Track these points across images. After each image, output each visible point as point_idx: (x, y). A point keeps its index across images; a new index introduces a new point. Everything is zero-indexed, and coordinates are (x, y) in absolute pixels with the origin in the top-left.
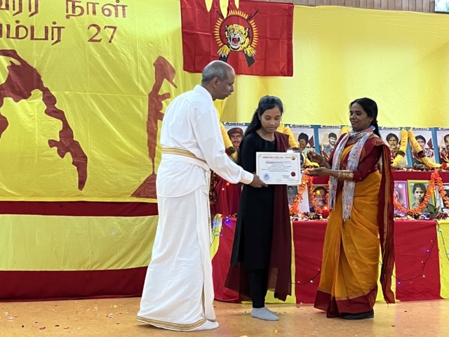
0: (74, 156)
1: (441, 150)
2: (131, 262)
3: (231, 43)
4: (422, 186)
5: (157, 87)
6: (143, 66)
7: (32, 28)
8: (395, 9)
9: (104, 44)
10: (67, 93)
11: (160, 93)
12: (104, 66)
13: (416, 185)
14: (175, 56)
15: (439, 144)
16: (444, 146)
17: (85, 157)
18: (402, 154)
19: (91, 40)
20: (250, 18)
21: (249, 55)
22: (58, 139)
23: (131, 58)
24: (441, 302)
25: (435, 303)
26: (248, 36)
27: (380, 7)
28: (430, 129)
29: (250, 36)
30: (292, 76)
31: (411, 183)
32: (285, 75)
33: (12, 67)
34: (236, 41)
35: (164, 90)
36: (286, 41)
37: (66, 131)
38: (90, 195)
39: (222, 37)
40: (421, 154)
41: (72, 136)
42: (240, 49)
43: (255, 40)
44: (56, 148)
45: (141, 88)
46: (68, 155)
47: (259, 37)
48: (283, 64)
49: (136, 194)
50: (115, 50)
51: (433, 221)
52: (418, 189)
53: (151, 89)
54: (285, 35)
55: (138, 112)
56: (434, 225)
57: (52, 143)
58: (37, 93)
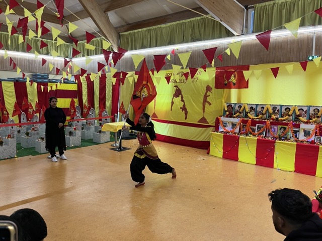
4: (284, 128)
5: (206, 94)
6: (203, 88)
7: (181, 80)
9: (195, 83)
10: (185, 96)
12: (194, 89)
23: (200, 86)
26: (234, 77)
33: (176, 90)
35: (208, 94)
38: (187, 121)
41: (185, 106)
42: (231, 81)
43: (236, 78)
46: (184, 111)
48: (245, 85)
49: (199, 122)
53: (204, 94)
55: (201, 100)
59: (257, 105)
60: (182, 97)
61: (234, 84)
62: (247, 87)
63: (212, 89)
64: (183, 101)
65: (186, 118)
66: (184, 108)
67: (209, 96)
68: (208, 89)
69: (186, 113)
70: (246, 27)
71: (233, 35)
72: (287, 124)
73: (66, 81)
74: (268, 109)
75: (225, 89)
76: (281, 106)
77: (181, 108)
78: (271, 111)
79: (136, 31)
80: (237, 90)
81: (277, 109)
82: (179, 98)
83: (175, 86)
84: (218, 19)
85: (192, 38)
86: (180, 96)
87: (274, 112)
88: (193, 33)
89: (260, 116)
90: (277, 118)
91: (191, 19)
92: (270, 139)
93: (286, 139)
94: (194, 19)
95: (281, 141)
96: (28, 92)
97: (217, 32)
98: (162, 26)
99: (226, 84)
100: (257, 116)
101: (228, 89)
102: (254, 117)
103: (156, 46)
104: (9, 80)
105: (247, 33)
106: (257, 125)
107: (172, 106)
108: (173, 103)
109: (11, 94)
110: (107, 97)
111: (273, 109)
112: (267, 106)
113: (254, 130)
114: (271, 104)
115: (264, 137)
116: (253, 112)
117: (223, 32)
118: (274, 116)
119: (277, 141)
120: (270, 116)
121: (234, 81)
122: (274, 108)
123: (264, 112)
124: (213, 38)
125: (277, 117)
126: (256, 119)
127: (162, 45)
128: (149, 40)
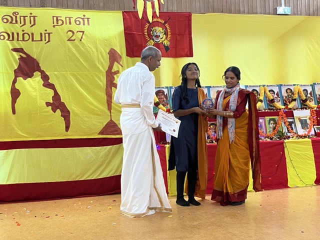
0: (62, 111)
1: (284, 98)
2: (100, 174)
3: (155, 38)
4: (274, 120)
5: (111, 67)
6: (102, 55)
7: (32, 34)
8: (253, 13)
9: (77, 42)
10: (56, 73)
11: (113, 71)
12: (78, 55)
13: (270, 120)
14: (120, 48)
15: (283, 94)
16: (286, 95)
17: (69, 112)
18: (261, 101)
19: (69, 40)
20: (165, 23)
21: (166, 45)
22: (51, 101)
23: (94, 50)
24: (289, 189)
25: (285, 190)
26: (165, 34)
27: (244, 13)
28: (277, 85)
29: (166, 34)
30: (192, 57)
31: (267, 118)
32: (188, 57)
33: (21, 58)
34: (157, 37)
35: (115, 69)
36: (188, 36)
37: (56, 96)
38: (72, 135)
39: (149, 35)
40: (272, 101)
41: (60, 99)
42: (161, 42)
43: (169, 35)
44: (50, 107)
45: (101, 68)
46: (58, 111)
47: (172, 34)
48: (187, 50)
49: (101, 133)
50: (83, 45)
51: (282, 141)
52: (272, 122)
53: (107, 69)
54: (187, 32)
55: (100, 83)
56: (283, 143)
57: (48, 104)
58: (37, 74)
60: (45, 77)
62: (191, 55)
63: (120, 57)
64: (51, 86)
65: (67, 128)
66: (57, 104)
67: (117, 72)
68: (113, 56)
69: (66, 114)
80: (172, 60)
82: (36, 80)
83: (15, 50)
86: (38, 74)
95: (291, 140)
107: (14, 102)
108: (15, 94)
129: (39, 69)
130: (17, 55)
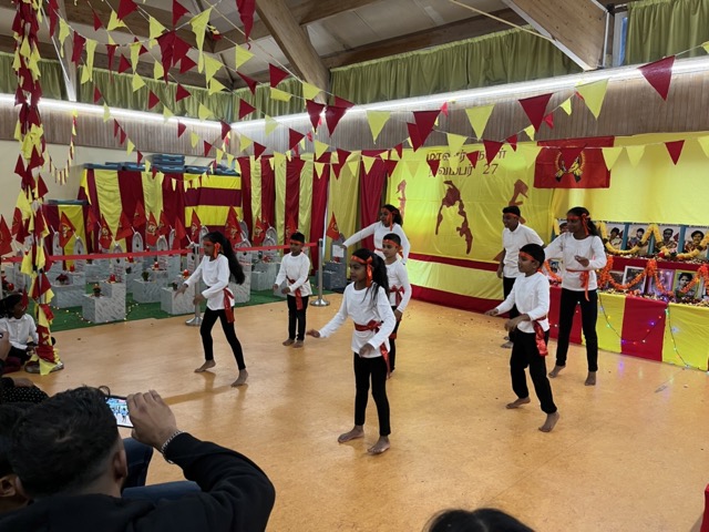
0: (467, 236)
5: (515, 198)
6: (508, 186)
7: (460, 168)
9: (490, 174)
10: (469, 202)
11: (516, 201)
12: (488, 187)
13: (683, 274)
14: (529, 180)
17: (471, 237)
19: (484, 173)
21: (578, 175)
22: (461, 227)
23: (502, 182)
26: (578, 162)
32: (603, 187)
33: (449, 190)
35: (518, 200)
37: (466, 222)
38: (472, 257)
41: (468, 226)
42: (571, 171)
43: (583, 164)
44: (459, 232)
45: (505, 198)
46: (464, 235)
47: (586, 162)
48: (603, 180)
49: (496, 259)
50: (494, 177)
53: (511, 199)
56: (666, 306)
59: (628, 225)
60: (461, 206)
61: (578, 178)
62: (607, 186)
63: (526, 188)
64: (462, 213)
65: (468, 251)
66: (465, 230)
67: (521, 203)
68: (520, 188)
69: (469, 239)
70: (610, 52)
71: (579, 70)
72: (695, 268)
73: (219, 171)
74: (652, 233)
75: (557, 190)
76: (684, 227)
77: (458, 229)
78: (660, 238)
79: (365, 63)
80: (583, 190)
81: (674, 234)
82: (456, 208)
83: (447, 182)
84: (546, 35)
85: (487, 78)
86: (458, 203)
87: (666, 240)
88: (489, 65)
89: (634, 249)
90: (674, 254)
91: (486, 37)
92: (655, 298)
93: (692, 300)
94: (493, 35)
95: (680, 305)
96: (145, 192)
97: (542, 63)
98: (422, 52)
99: (558, 179)
100: (628, 248)
101: (563, 190)
102: (620, 251)
103: (408, 96)
104: (109, 166)
105: (611, 66)
106: (627, 267)
107: (438, 225)
108: (440, 218)
109: (112, 195)
110: (301, 205)
111: (665, 233)
112: (650, 227)
113: (619, 280)
114: (662, 222)
115: (643, 295)
116: (617, 240)
117: (558, 63)
118: (666, 251)
119: (670, 303)
120: (656, 250)
121: (578, 172)
122: (667, 233)
123: (643, 240)
124: (533, 77)
125: (672, 250)
126: (625, 254)
127: (419, 93)
128: (393, 82)
129: (458, 199)
130: (446, 186)
